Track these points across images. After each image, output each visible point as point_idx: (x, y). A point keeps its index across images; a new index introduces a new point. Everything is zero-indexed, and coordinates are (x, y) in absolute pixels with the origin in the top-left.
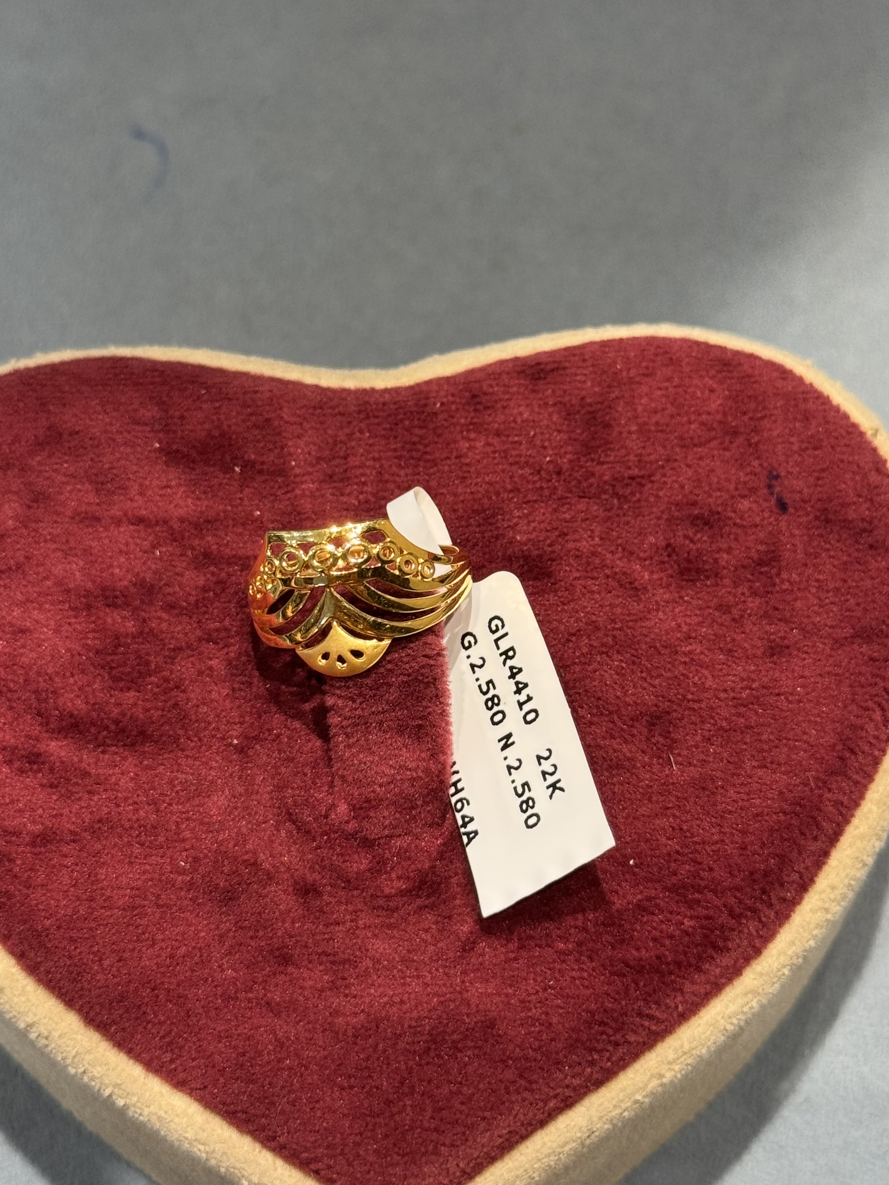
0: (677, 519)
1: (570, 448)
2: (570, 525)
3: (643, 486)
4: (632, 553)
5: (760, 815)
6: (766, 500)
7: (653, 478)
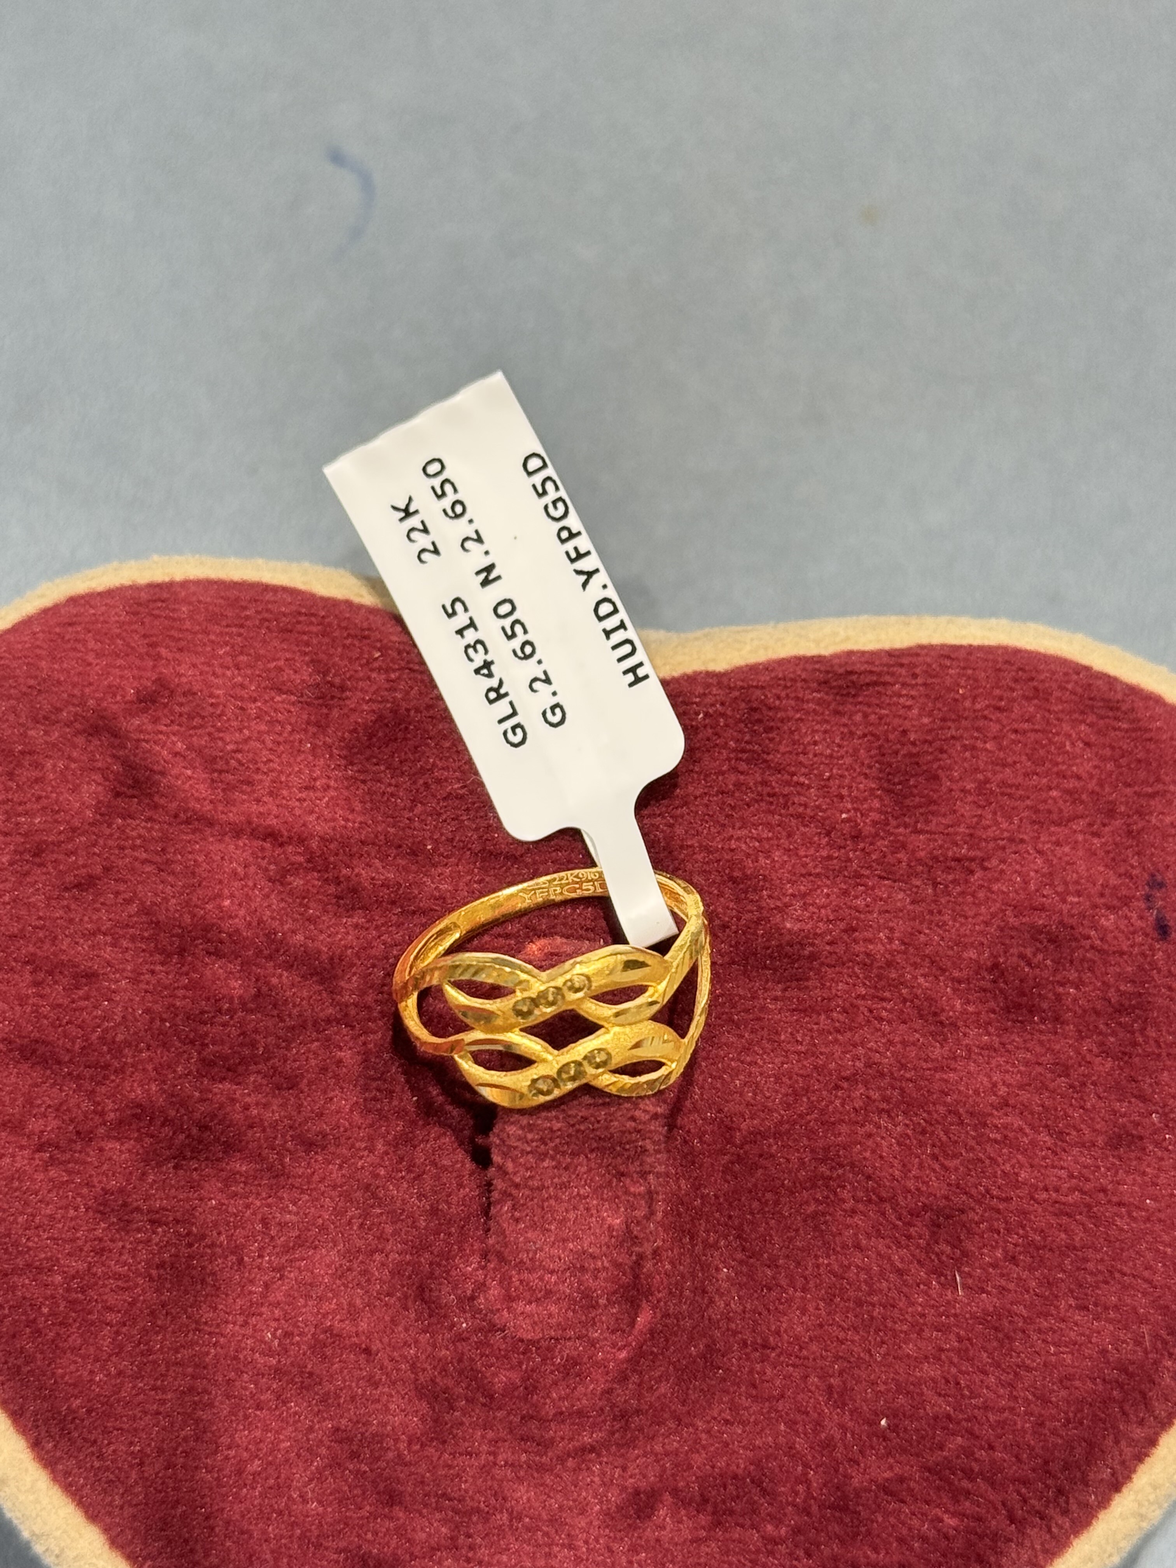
0: (1013, 928)
1: (876, 804)
2: (862, 916)
3: (972, 872)
4: (943, 971)
5: (1070, 1378)
6: (1141, 918)
7: (986, 864)
